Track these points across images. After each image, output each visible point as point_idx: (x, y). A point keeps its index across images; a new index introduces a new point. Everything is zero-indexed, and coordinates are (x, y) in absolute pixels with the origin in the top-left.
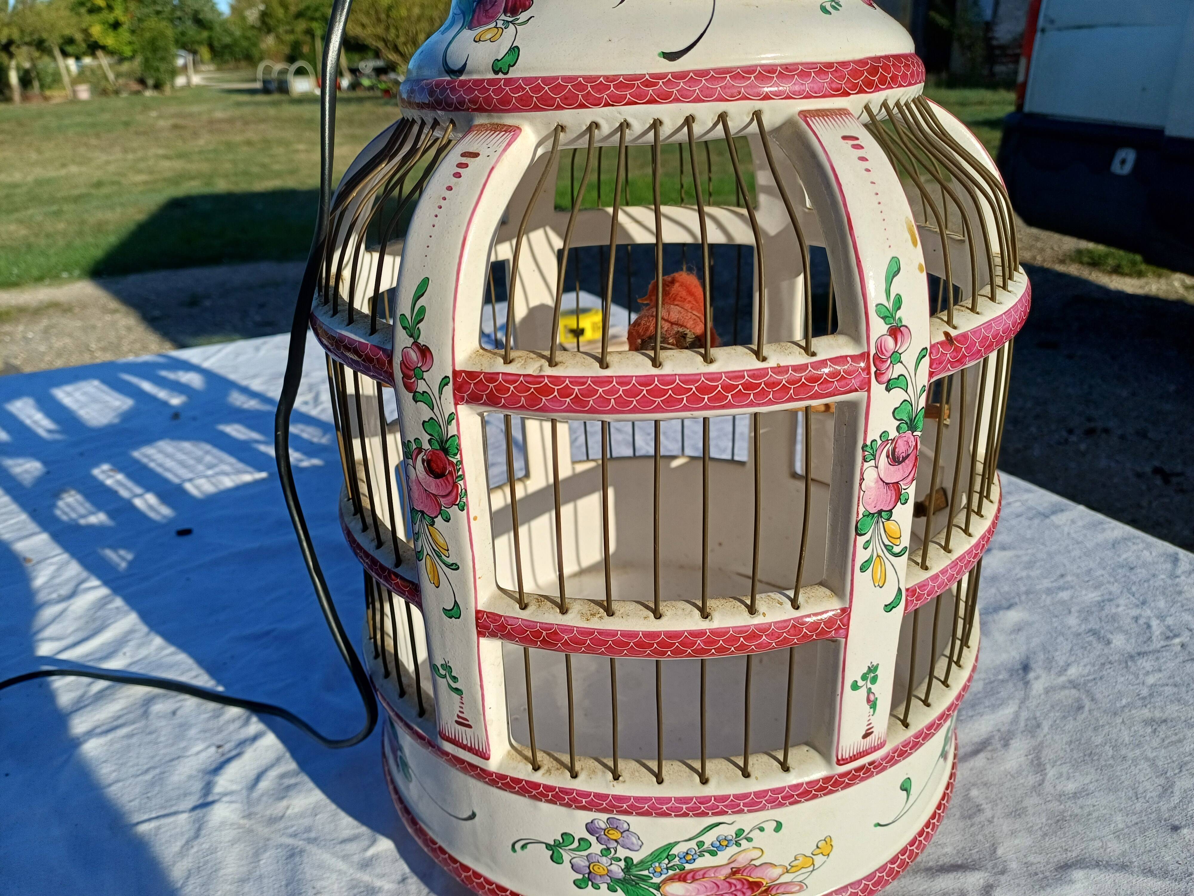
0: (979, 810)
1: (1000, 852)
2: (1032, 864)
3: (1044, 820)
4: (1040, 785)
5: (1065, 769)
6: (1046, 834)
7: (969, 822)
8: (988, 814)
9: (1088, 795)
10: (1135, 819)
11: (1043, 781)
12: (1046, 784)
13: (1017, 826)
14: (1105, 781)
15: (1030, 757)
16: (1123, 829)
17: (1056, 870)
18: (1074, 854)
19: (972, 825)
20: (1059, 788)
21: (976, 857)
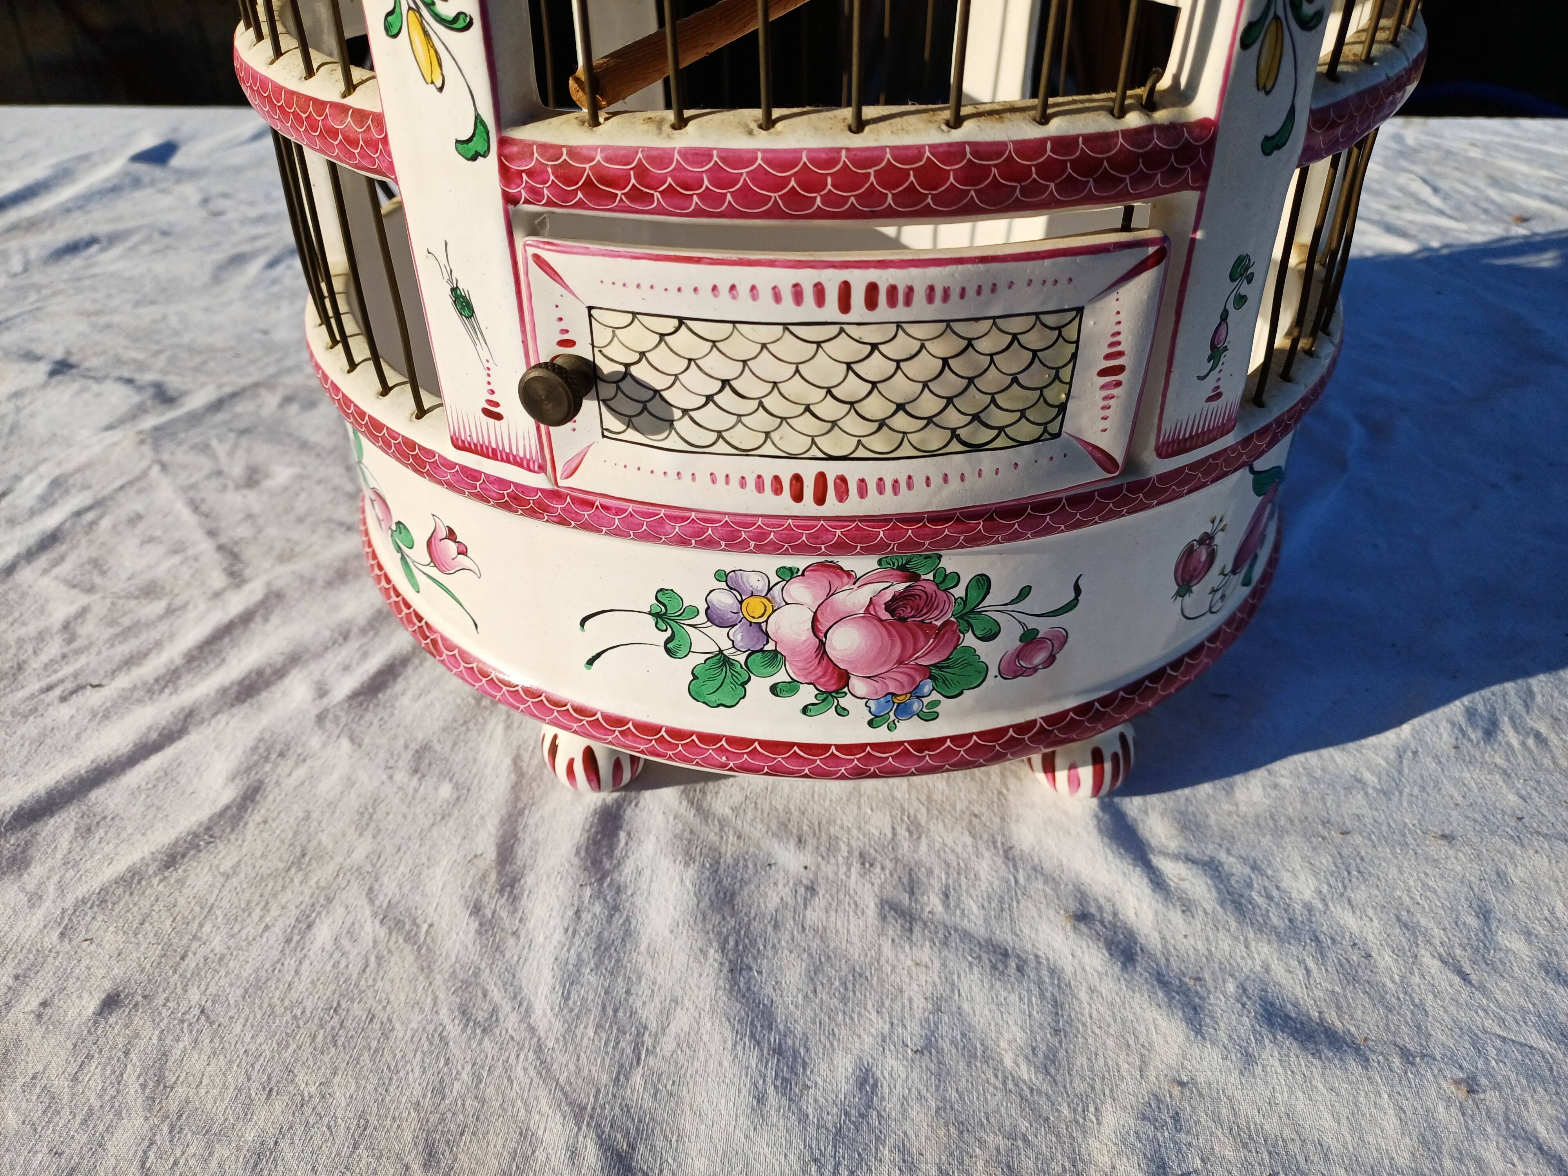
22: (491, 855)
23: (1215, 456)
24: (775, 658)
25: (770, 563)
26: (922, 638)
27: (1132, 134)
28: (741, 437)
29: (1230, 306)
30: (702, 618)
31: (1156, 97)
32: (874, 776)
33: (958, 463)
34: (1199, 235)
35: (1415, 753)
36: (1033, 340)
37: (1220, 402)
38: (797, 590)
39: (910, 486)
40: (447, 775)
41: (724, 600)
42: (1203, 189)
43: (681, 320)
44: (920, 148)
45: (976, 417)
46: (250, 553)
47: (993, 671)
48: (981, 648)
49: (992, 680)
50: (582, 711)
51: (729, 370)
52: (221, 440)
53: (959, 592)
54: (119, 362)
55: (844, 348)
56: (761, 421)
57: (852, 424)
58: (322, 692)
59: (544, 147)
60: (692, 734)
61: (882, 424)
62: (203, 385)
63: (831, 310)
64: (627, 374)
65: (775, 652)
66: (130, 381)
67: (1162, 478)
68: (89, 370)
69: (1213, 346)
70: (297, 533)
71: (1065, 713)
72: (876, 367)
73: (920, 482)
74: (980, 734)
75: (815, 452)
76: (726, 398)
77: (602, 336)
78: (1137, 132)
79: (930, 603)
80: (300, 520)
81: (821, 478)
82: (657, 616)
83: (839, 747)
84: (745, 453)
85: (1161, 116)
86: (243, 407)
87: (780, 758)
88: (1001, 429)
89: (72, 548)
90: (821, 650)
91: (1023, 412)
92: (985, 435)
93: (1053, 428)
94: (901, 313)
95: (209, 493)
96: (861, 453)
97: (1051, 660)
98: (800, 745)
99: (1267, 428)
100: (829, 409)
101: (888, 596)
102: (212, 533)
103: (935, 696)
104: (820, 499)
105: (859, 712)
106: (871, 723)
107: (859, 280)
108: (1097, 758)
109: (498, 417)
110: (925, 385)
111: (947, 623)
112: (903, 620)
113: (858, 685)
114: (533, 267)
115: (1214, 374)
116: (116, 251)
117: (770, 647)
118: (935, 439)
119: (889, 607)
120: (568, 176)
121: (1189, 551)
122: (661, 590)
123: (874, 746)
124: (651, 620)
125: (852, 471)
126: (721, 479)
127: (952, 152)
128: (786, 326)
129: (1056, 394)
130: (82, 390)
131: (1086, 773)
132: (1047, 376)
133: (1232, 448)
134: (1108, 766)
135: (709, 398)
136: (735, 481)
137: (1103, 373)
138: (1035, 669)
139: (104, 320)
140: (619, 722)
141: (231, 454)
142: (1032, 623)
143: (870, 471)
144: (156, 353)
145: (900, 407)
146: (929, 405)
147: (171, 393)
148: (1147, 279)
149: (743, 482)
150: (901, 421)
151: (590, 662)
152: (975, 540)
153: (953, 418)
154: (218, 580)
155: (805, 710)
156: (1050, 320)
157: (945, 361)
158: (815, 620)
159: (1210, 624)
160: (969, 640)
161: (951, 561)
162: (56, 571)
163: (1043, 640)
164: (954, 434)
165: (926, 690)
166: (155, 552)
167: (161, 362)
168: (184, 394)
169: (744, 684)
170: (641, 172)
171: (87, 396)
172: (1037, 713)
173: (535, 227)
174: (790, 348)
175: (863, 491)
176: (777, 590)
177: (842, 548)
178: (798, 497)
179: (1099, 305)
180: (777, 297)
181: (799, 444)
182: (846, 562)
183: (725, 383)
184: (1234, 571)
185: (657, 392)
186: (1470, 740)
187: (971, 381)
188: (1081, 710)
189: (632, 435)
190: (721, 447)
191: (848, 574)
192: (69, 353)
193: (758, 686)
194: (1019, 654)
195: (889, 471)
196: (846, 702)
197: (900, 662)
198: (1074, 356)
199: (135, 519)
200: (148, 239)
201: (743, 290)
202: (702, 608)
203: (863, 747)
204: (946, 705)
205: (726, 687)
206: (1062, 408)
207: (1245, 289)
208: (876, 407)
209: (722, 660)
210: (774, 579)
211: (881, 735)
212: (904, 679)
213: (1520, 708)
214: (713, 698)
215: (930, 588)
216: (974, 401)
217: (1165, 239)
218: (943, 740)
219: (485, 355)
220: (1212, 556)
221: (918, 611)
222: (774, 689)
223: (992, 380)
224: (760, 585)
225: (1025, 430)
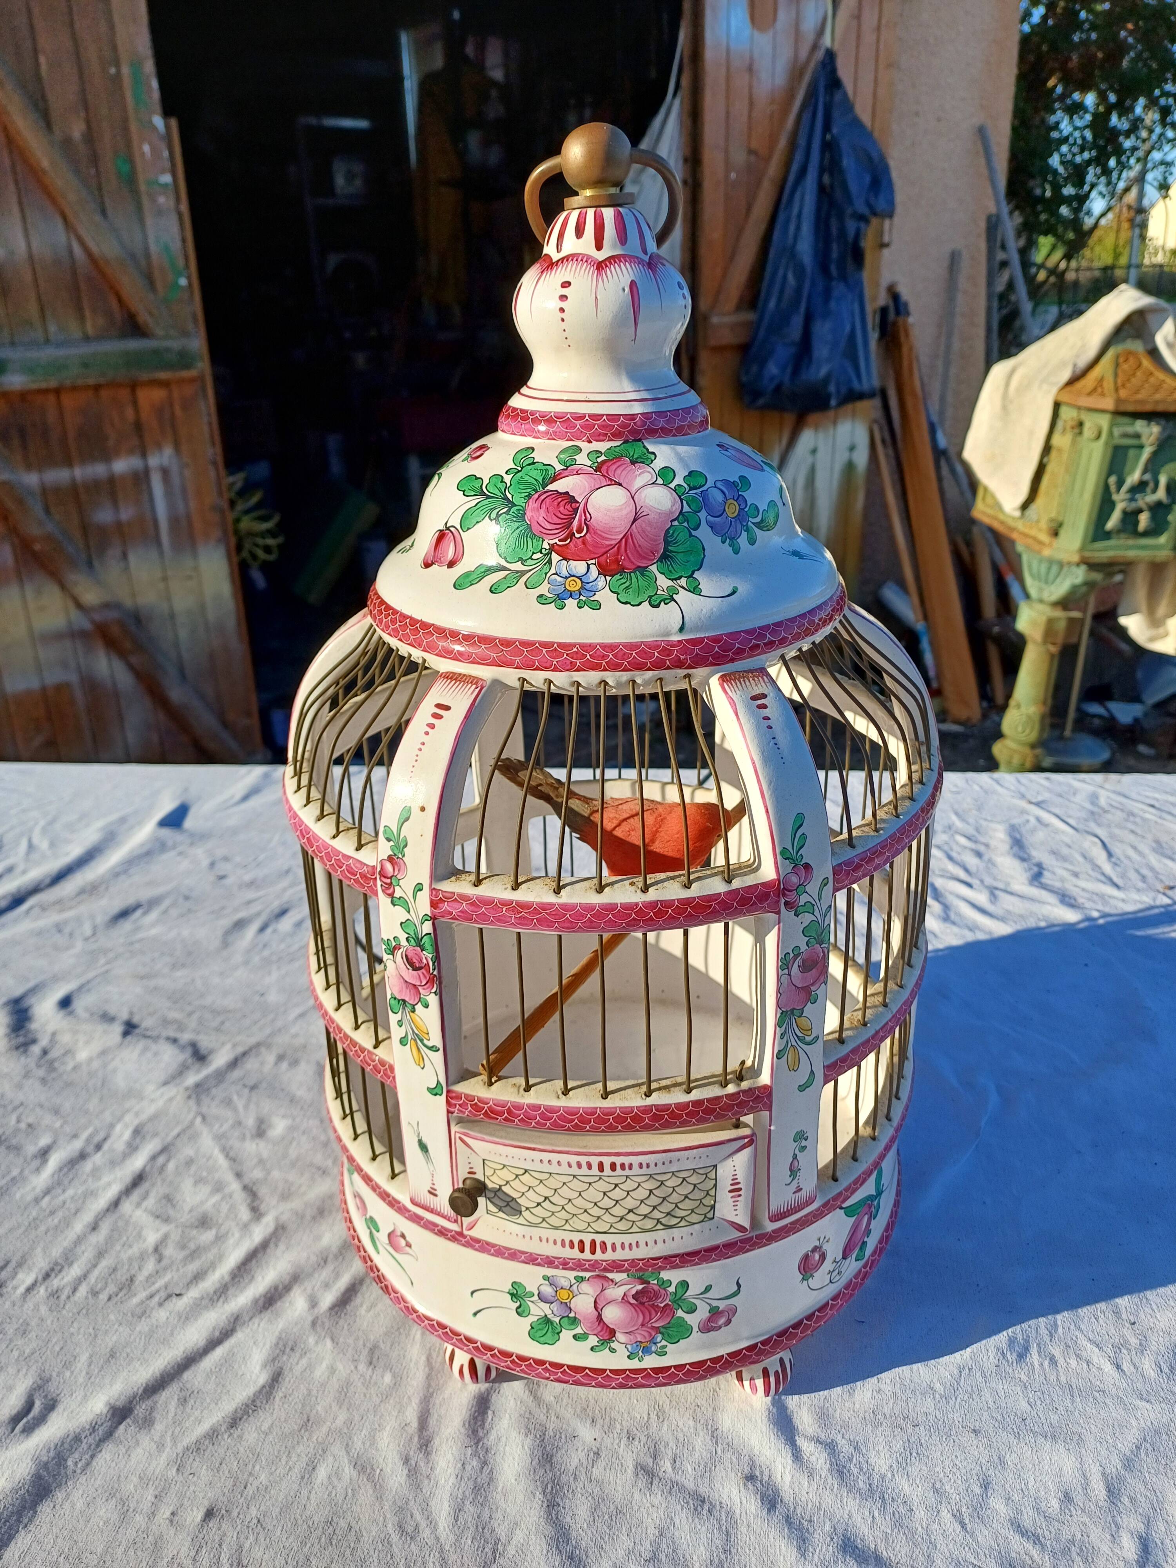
0: (371, 1363)
1: (329, 1343)
2: (301, 1357)
3: (319, 1408)
4: (347, 1445)
5: (340, 1487)
6: (309, 1395)
7: (369, 1345)
8: (362, 1367)
9: (303, 1478)
10: (250, 1490)
11: (348, 1453)
12: (343, 1453)
13: (335, 1380)
14: (298, 1516)
15: (378, 1471)
16: (254, 1467)
17: (281, 1368)
18: (277, 1399)
19: (364, 1345)
20: (331, 1459)
21: (341, 1322)
22: (415, 1424)
23: (805, 1216)
24: (574, 1321)
25: (571, 1275)
26: (653, 1313)
27: (729, 1096)
28: (553, 1221)
29: (797, 1152)
30: (536, 1298)
31: (744, 1072)
32: (631, 1387)
33: (661, 1235)
34: (772, 1128)
35: (970, 1370)
36: (694, 1179)
37: (803, 1193)
38: (585, 1287)
39: (637, 1246)
40: (389, 1367)
41: (548, 1290)
42: (770, 1111)
43: (526, 1171)
44: (632, 1108)
45: (668, 1214)
46: (263, 1191)
47: (695, 1329)
48: (688, 1318)
49: (696, 1335)
50: (469, 1340)
51: (548, 1193)
52: (239, 1095)
53: (672, 1289)
54: (166, 1022)
55: (602, 1186)
56: (563, 1214)
57: (607, 1217)
58: (313, 1303)
59: (466, 1096)
60: (529, 1359)
61: (622, 1218)
62: (223, 1044)
63: (595, 1170)
64: (500, 1189)
65: (575, 1318)
66: (175, 1041)
67: (773, 1231)
68: (147, 1029)
69: (791, 1170)
70: (292, 1176)
71: (740, 1351)
72: (617, 1194)
73: (642, 1244)
74: (691, 1364)
75: (590, 1229)
76: (546, 1204)
77: (489, 1172)
78: (732, 1095)
79: (657, 1295)
80: (293, 1165)
81: (593, 1242)
82: (512, 1295)
83: (611, 1371)
84: (556, 1228)
85: (745, 1085)
86: (250, 1064)
87: (578, 1376)
88: (682, 1218)
89: (153, 1185)
90: (600, 1318)
91: (693, 1211)
92: (674, 1221)
93: (710, 1215)
94: (627, 1172)
95: (235, 1143)
96: (612, 1230)
97: (729, 1322)
98: (590, 1369)
99: (840, 1194)
100: (596, 1211)
101: (634, 1291)
102: (239, 1175)
103: (664, 1343)
104: (593, 1252)
105: (622, 1352)
106: (629, 1357)
107: (607, 1161)
108: (766, 1373)
109: (436, 1195)
110: (642, 1201)
111: (667, 1305)
112: (643, 1304)
113: (620, 1336)
114: (458, 1141)
115: (796, 1181)
116: (153, 915)
117: (572, 1315)
118: (649, 1224)
119: (634, 1297)
120: (477, 1108)
121: (806, 1258)
122: (514, 1282)
123: (631, 1371)
124: (509, 1297)
125: (609, 1239)
126: (544, 1240)
127: (647, 1110)
128: (574, 1176)
129: (709, 1201)
130: (145, 1049)
131: (759, 1382)
132: (703, 1194)
133: (817, 1210)
134: (772, 1379)
135: (539, 1204)
136: (551, 1241)
137: (730, 1191)
138: (720, 1327)
139: (152, 983)
140: (490, 1349)
141: (246, 1107)
142: (715, 1303)
143: (618, 1239)
144: (190, 1014)
145: (630, 1211)
146: (644, 1210)
147: (203, 1051)
148: (747, 1152)
149: (555, 1242)
150: (631, 1216)
151: (475, 1314)
152: (676, 1267)
153: (657, 1214)
154: (245, 1214)
155: (592, 1349)
156: (701, 1171)
157: (651, 1191)
158: (595, 1302)
159: (832, 1290)
160: (680, 1313)
161: (665, 1275)
162: (145, 1204)
163: (722, 1312)
164: (658, 1221)
165: (659, 1340)
166: (205, 1190)
167: (193, 1023)
168: (211, 1052)
169: (558, 1333)
170: (509, 1112)
171: (149, 1055)
172: (723, 1351)
173: (460, 1121)
174: (576, 1185)
175: (614, 1248)
176: (575, 1287)
177: (605, 1270)
178: (582, 1250)
179: (724, 1163)
180: (570, 1166)
181: (582, 1226)
182: (610, 1275)
183: (546, 1198)
184: (844, 1257)
185: (514, 1199)
186: (1008, 1361)
187: (664, 1199)
188: (750, 1348)
189: (501, 1214)
190: (544, 1225)
191: (612, 1281)
192: (131, 1013)
193: (566, 1335)
194: (709, 1320)
195: (627, 1239)
196: (614, 1345)
197: (643, 1325)
198: (715, 1185)
199: (189, 1162)
200: (174, 905)
201: (555, 1162)
202: (536, 1293)
203: (624, 1371)
204: (670, 1348)
205: (549, 1334)
206: (713, 1207)
207: (804, 1143)
208: (618, 1211)
209: (546, 1320)
210: (573, 1281)
211: (635, 1364)
212: (646, 1334)
213: (1047, 1338)
214: (542, 1339)
215: (656, 1288)
216: (667, 1207)
217: (754, 1134)
218: (669, 1368)
219: (432, 1168)
220: (823, 1257)
221: (650, 1299)
222: (575, 1337)
223: (675, 1198)
224: (566, 1284)
225: (694, 1218)
